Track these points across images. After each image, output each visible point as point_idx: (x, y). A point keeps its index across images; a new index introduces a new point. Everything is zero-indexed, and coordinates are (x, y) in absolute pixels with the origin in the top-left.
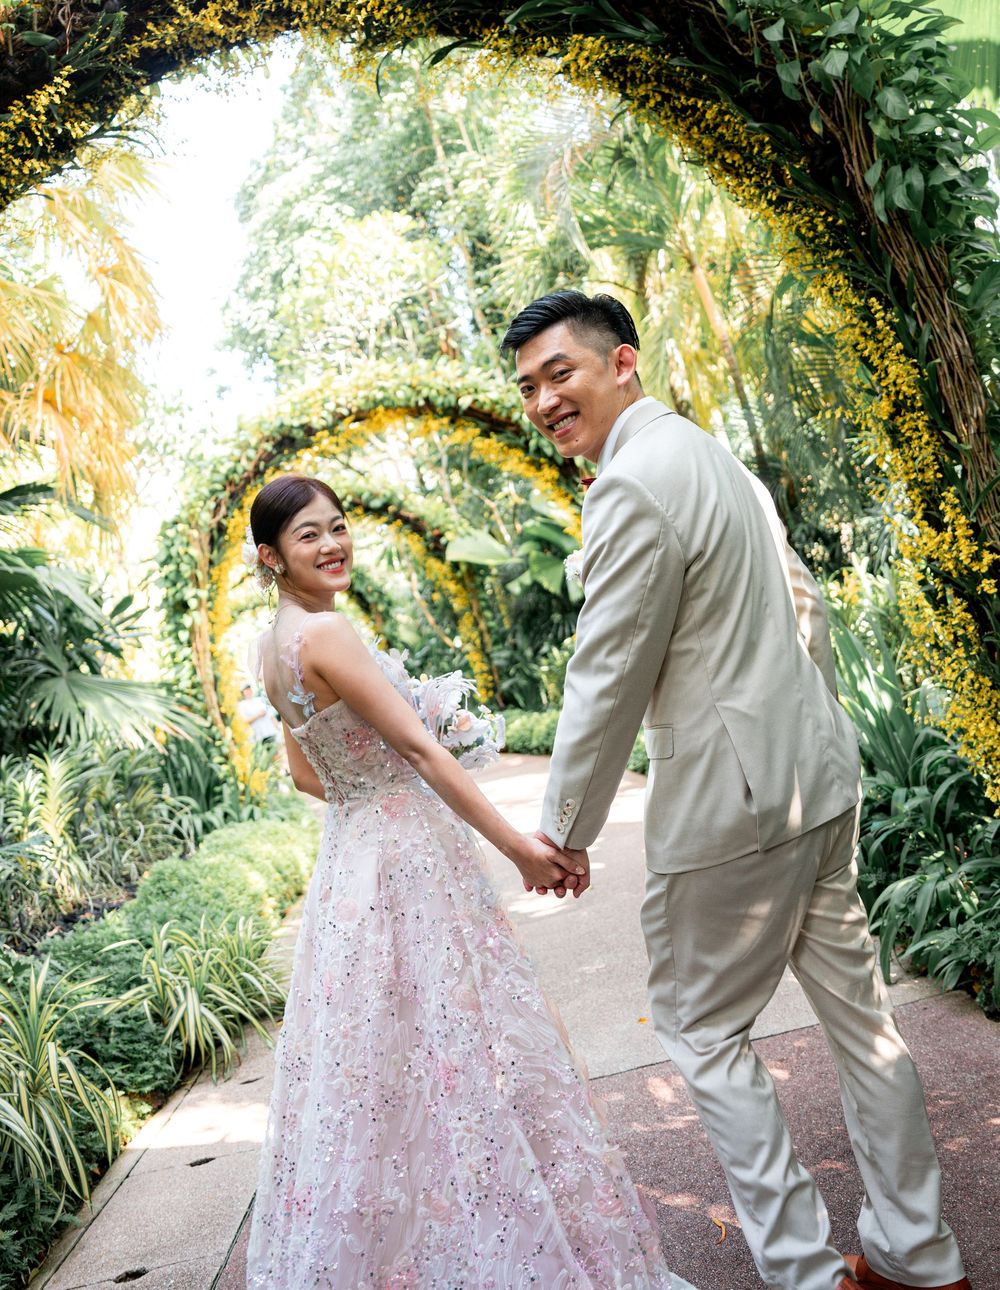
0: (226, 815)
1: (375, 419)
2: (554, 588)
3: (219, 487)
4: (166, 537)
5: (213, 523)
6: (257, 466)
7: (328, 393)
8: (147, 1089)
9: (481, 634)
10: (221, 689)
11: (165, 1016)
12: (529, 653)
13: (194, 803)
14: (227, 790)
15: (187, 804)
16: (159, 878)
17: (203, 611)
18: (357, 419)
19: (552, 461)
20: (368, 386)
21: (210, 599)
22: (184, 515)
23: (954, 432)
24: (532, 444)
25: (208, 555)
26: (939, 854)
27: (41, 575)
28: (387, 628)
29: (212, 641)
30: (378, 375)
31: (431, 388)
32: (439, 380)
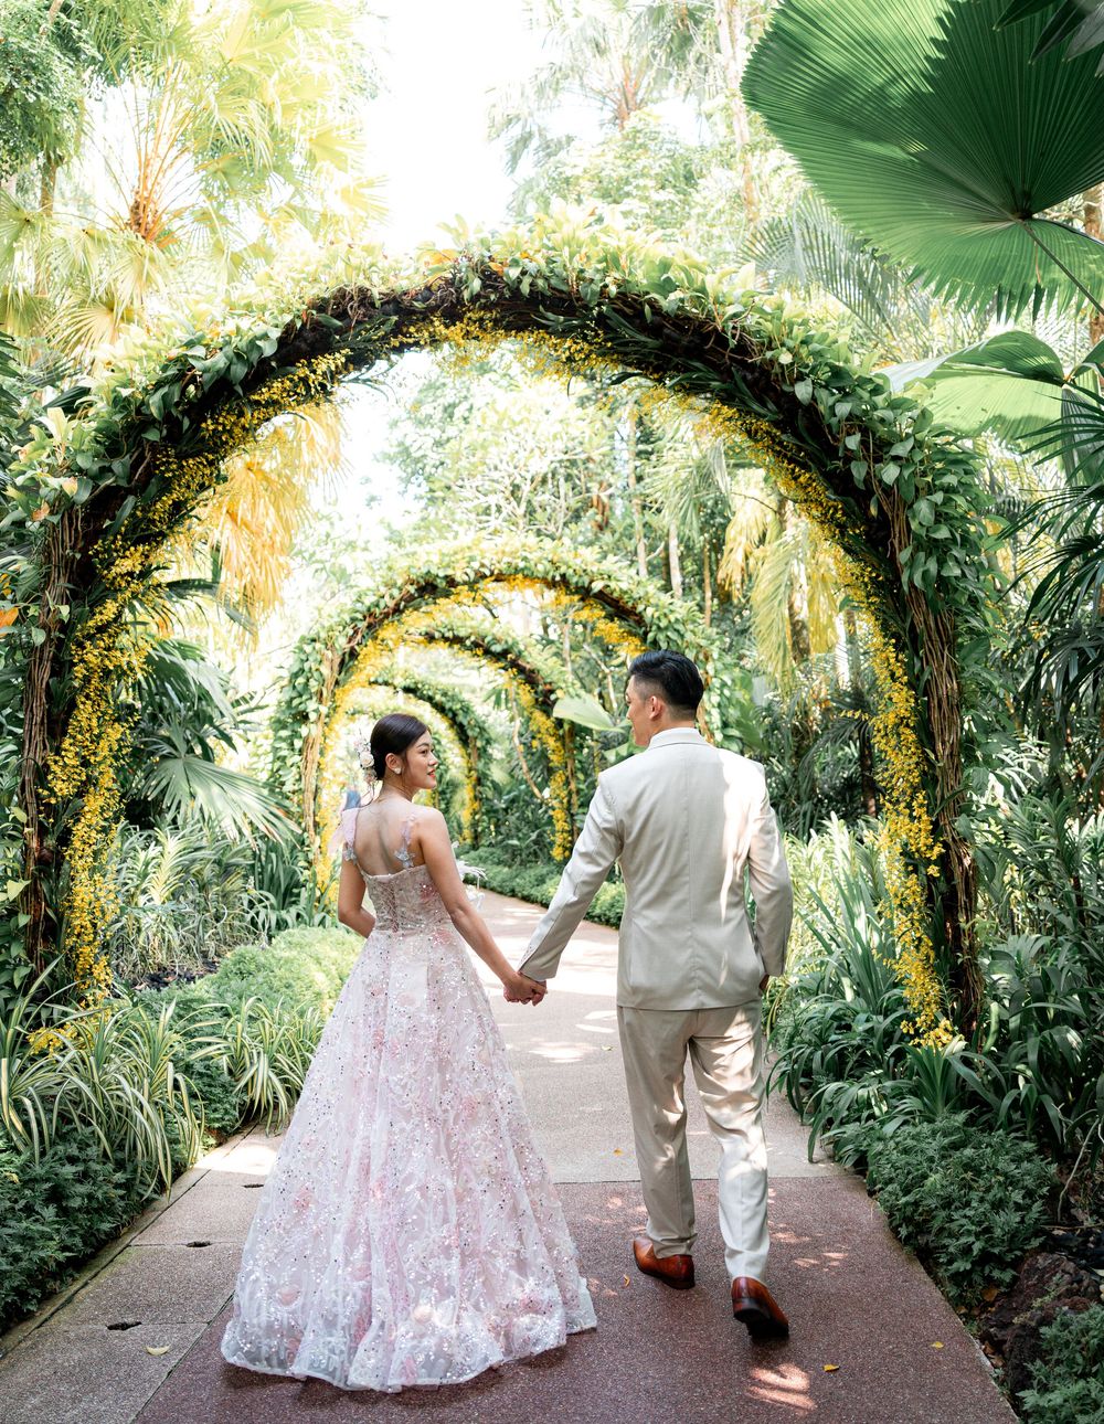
0: (298, 916)
1: (514, 583)
3: (360, 616)
4: (302, 650)
5: (347, 648)
6: (398, 605)
7: (475, 553)
8: (217, 1125)
9: (570, 794)
10: (319, 799)
11: (238, 1074)
13: (273, 900)
14: (304, 894)
15: (267, 899)
16: (241, 960)
17: (320, 724)
18: (497, 580)
20: (513, 554)
21: (327, 716)
22: (323, 635)
23: (934, 752)
24: (651, 635)
25: (336, 675)
26: (879, 1072)
27: (190, 667)
28: (480, 765)
29: (322, 753)
30: (524, 546)
31: (569, 567)
32: (578, 561)
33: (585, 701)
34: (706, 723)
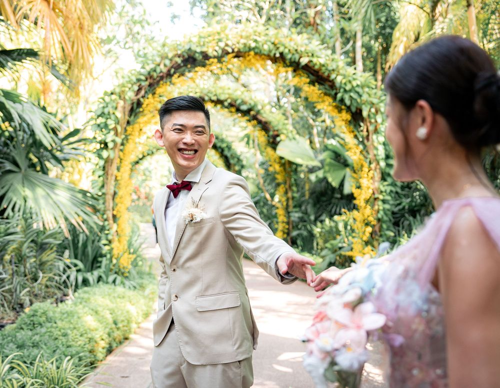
0: (99, 278)
1: (248, 58)
2: (335, 184)
3: (143, 78)
4: (104, 100)
5: (135, 99)
6: (169, 71)
7: (222, 35)
9: (288, 200)
10: (117, 200)
12: (312, 218)
13: (81, 265)
14: (104, 261)
15: (76, 266)
17: (117, 150)
18: (237, 56)
19: (349, 109)
20: (247, 37)
21: (122, 144)
22: (118, 90)
24: (339, 96)
25: (127, 117)
29: (118, 169)
30: (255, 32)
31: (285, 48)
32: (292, 44)
33: (298, 143)
34: (375, 155)
